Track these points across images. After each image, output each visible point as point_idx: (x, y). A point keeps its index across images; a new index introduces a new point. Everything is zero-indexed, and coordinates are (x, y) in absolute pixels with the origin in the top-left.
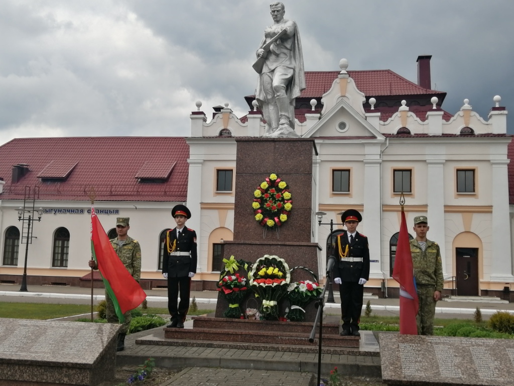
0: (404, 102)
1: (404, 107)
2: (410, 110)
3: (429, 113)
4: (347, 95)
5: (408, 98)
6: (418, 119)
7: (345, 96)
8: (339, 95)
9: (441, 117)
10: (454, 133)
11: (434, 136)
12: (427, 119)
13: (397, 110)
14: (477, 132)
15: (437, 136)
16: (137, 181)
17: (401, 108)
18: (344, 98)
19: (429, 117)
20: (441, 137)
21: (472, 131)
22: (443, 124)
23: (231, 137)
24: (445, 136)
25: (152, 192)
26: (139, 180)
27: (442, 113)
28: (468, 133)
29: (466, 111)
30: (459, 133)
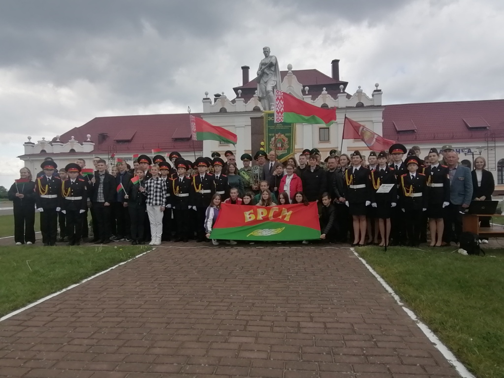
0: (324, 88)
1: (324, 92)
2: (328, 94)
3: (338, 95)
4: (292, 85)
5: (327, 86)
6: (332, 98)
8: (288, 85)
9: (345, 97)
10: (353, 106)
11: (341, 108)
12: (338, 98)
13: (321, 94)
14: (365, 105)
17: (323, 92)
18: (291, 87)
20: (345, 108)
21: (363, 104)
22: (346, 101)
23: (227, 112)
24: (348, 108)
25: (182, 146)
26: (174, 139)
27: (346, 94)
28: (360, 106)
29: (359, 93)
30: (355, 106)
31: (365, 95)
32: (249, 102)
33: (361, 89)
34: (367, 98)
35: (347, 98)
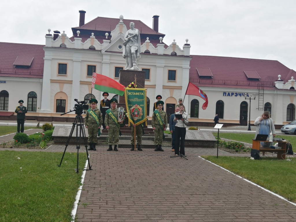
0: (148, 38)
1: (148, 40)
2: (150, 42)
3: (158, 44)
4: (123, 32)
5: (150, 36)
6: (153, 47)
7: (122, 33)
8: (119, 32)
10: (168, 54)
11: (160, 55)
13: (144, 42)
14: (178, 54)
15: (162, 55)
16: (14, 67)
17: (146, 41)
19: (158, 46)
20: (163, 55)
21: (176, 54)
22: (164, 50)
23: (66, 48)
24: (165, 55)
25: (23, 72)
26: (15, 66)
27: (164, 45)
28: (174, 55)
29: (174, 45)
30: (170, 54)
31: (178, 46)
32: (86, 41)
33: (175, 42)
34: (179, 49)
35: (164, 47)
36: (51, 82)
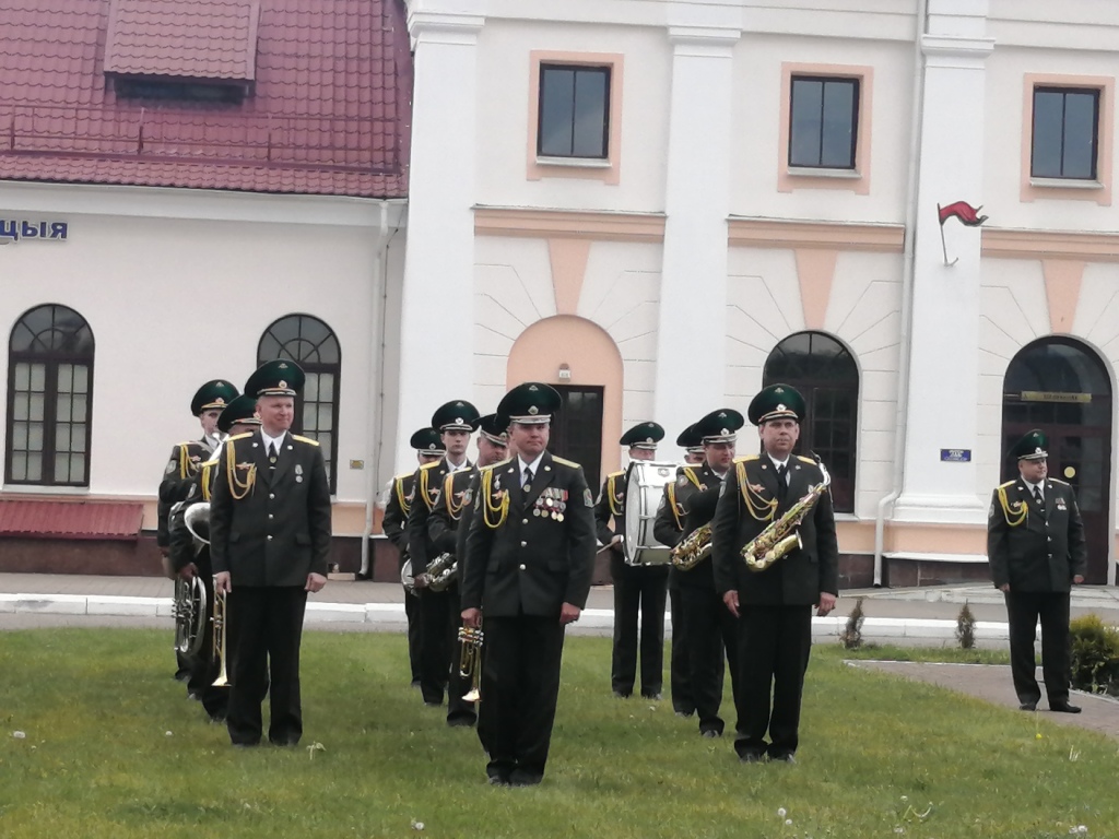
36: (479, 231)
